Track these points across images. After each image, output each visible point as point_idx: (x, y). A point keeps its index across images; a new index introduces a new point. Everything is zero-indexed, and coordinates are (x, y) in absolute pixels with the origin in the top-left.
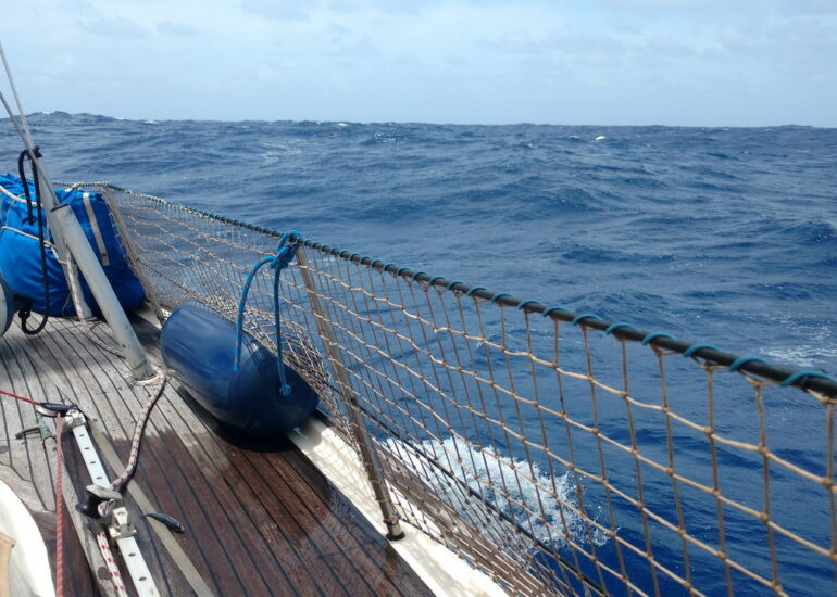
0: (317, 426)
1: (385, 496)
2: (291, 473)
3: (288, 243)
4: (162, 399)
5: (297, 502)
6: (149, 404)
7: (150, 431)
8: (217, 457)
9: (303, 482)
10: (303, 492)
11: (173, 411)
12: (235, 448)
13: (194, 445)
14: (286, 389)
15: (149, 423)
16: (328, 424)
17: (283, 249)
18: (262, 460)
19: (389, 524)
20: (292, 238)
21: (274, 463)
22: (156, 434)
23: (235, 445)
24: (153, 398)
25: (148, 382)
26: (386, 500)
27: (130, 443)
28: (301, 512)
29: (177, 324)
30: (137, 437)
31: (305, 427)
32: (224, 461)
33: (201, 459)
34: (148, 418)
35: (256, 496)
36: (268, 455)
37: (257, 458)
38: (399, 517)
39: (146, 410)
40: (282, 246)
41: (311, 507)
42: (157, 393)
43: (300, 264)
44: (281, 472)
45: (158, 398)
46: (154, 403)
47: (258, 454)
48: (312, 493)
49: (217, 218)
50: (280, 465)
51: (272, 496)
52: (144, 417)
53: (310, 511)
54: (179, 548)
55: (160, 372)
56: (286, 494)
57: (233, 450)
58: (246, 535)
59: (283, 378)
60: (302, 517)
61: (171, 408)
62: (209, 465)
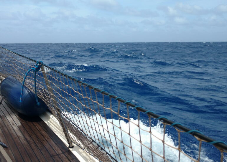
1: (68, 136)
2: (40, 128)
4: (1, 105)
5: (42, 137)
8: (18, 123)
9: (44, 131)
10: (44, 134)
12: (24, 120)
13: (11, 120)
14: (38, 104)
16: (52, 114)
17: (37, 66)
18: (32, 124)
19: (69, 144)
20: (40, 63)
21: (35, 125)
23: (24, 119)
26: (68, 137)
28: (44, 140)
29: (6, 83)
31: (45, 114)
32: (20, 124)
33: (13, 124)
35: (30, 136)
36: (34, 123)
37: (30, 124)
38: (72, 142)
40: (37, 65)
41: (46, 139)
43: (42, 70)
44: (37, 127)
47: (31, 122)
48: (47, 134)
49: (17, 54)
50: (37, 126)
51: (35, 135)
53: (46, 140)
54: (6, 153)
56: (39, 135)
57: (23, 121)
58: (27, 148)
59: (37, 101)
60: (44, 142)
61: (4, 108)
62: (16, 126)
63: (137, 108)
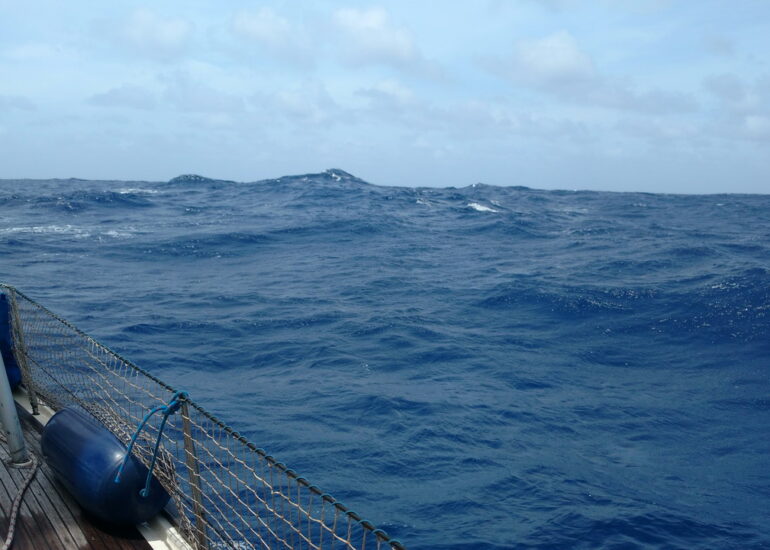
0: (164, 523)
3: (178, 399)
4: (35, 483)
6: (24, 486)
7: (25, 512)
8: (80, 539)
11: (44, 495)
12: (94, 533)
13: (61, 527)
15: (23, 503)
16: (174, 524)
17: (173, 403)
18: (115, 545)
20: (182, 396)
22: (30, 515)
24: (27, 481)
25: (22, 465)
27: (8, 520)
30: (14, 515)
31: (152, 523)
32: (84, 542)
33: (67, 540)
34: (22, 499)
39: (21, 491)
40: (174, 399)
42: (30, 476)
43: (183, 413)
45: (31, 481)
46: (28, 486)
52: (19, 497)
55: (33, 457)
57: (92, 535)
61: (42, 492)
62: (73, 546)
63: (362, 523)
